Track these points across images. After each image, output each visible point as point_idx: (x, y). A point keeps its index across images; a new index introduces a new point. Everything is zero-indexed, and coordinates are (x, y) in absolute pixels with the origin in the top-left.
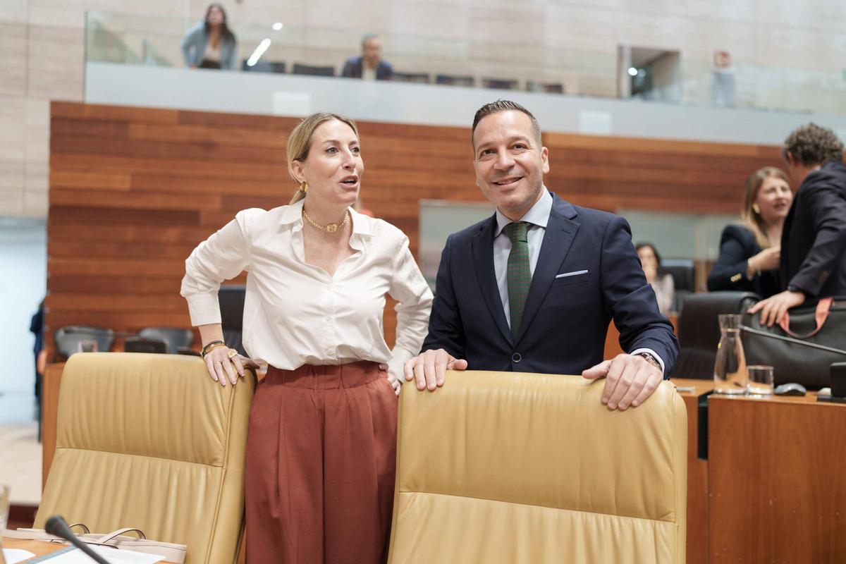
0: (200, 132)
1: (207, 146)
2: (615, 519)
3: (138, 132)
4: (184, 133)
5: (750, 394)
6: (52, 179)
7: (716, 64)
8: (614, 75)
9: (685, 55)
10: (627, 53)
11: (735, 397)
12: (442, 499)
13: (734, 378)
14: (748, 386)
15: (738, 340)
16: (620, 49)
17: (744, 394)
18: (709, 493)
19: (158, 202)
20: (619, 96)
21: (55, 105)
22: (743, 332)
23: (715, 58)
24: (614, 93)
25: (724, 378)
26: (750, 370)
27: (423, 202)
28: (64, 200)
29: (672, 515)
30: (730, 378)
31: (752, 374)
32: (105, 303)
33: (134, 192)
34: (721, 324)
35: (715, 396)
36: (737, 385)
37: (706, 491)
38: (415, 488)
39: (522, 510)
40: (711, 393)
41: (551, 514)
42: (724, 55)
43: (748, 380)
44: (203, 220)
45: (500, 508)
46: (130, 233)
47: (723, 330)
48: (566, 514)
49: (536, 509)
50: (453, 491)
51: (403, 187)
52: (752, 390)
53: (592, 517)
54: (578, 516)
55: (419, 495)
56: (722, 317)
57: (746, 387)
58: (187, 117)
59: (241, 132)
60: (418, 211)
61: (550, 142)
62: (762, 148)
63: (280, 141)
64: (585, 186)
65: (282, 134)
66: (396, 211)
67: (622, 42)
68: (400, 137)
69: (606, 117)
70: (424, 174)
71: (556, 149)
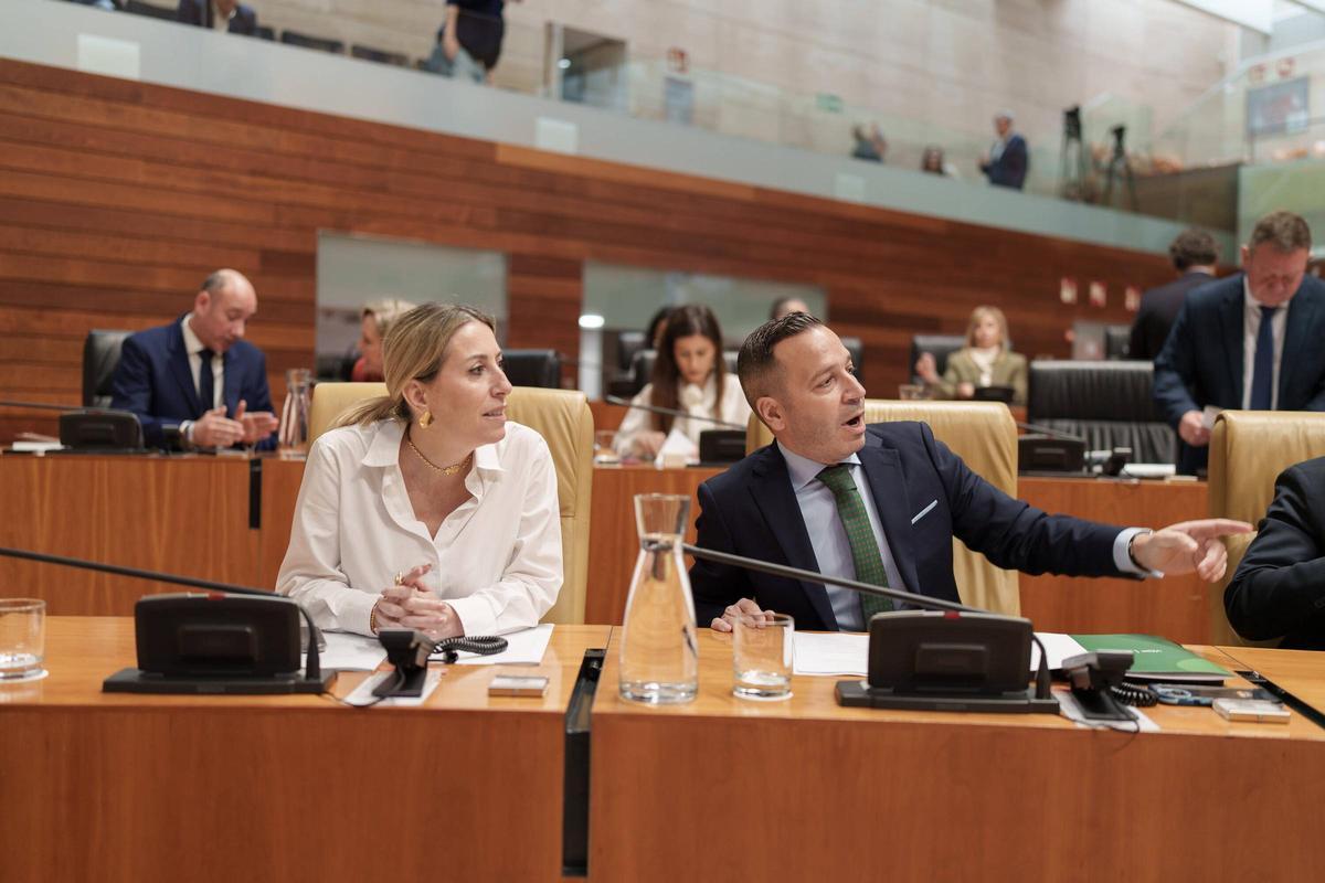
8: (540, 65)
9: (632, 47)
10: (558, 32)
16: (549, 26)
23: (671, 59)
27: (320, 232)
42: (681, 55)
51: (291, 205)
59: (30, 93)
60: (315, 244)
61: (502, 157)
62: (759, 191)
63: (94, 114)
64: (546, 224)
65: (99, 104)
66: (281, 242)
67: (553, 17)
68: (286, 127)
69: (570, 128)
70: (323, 189)
71: (509, 167)
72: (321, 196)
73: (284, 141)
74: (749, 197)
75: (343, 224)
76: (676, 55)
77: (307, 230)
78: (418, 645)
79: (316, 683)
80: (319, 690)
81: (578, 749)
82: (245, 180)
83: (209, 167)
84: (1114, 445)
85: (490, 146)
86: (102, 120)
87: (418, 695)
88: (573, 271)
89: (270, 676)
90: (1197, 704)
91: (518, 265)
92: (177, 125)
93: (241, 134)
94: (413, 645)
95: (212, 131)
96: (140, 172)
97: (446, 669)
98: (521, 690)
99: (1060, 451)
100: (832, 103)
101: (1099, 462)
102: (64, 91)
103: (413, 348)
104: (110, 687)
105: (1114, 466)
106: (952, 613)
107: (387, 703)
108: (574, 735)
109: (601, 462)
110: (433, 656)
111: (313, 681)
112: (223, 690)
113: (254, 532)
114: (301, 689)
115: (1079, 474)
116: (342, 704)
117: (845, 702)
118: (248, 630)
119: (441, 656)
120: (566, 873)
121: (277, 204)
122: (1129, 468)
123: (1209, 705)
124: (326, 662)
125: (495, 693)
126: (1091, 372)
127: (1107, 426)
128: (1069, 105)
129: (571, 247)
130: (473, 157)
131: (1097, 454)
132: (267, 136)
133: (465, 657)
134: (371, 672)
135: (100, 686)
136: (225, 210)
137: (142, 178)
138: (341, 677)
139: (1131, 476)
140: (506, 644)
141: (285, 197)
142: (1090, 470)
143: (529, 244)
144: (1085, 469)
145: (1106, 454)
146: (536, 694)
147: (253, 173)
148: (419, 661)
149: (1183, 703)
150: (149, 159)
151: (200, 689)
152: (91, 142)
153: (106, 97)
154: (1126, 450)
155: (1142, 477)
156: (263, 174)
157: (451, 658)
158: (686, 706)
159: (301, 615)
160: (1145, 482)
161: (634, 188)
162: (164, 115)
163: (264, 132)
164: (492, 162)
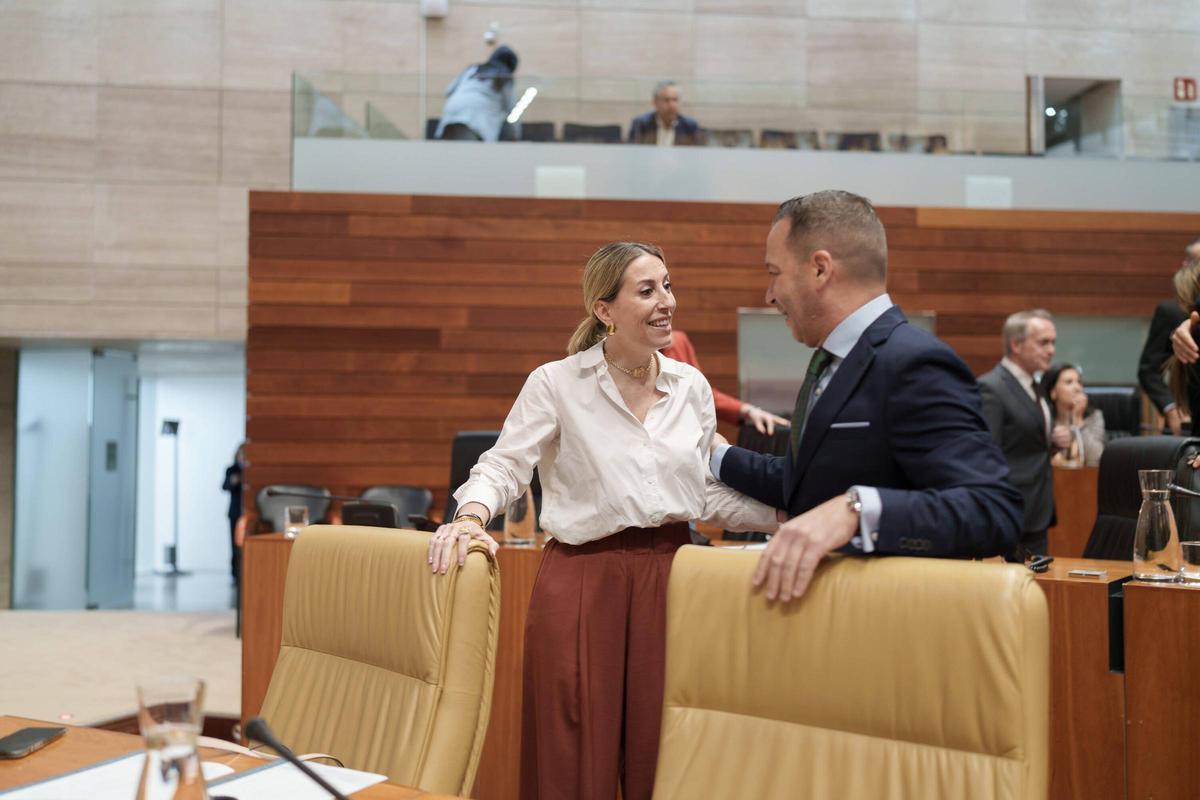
0: (440, 224)
1: (450, 242)
2: (943, 753)
3: (360, 227)
4: (420, 225)
5: (1186, 580)
6: (252, 292)
7: (1177, 97)
8: (1022, 120)
9: (1127, 88)
10: (1039, 86)
11: (1164, 585)
12: (719, 717)
13: (1160, 557)
14: (1183, 569)
15: (1167, 504)
17: (1177, 580)
18: (1126, 719)
19: (386, 319)
20: (1030, 154)
21: (255, 196)
22: (1173, 492)
23: (1176, 88)
24: (1023, 147)
25: (1146, 558)
26: (1184, 546)
27: (742, 311)
28: (268, 319)
29: (1019, 751)
30: (1153, 559)
31: (1188, 553)
32: (318, 454)
33: (354, 306)
34: (1142, 483)
35: (1137, 583)
36: (1164, 567)
37: (1123, 716)
38: (686, 702)
39: (821, 735)
40: (1129, 578)
41: (859, 743)
42: (1187, 82)
43: (1182, 561)
44: (444, 342)
45: (793, 732)
46: (350, 360)
47: (1144, 491)
48: (879, 744)
49: (840, 737)
50: (731, 707)
51: (713, 290)
52: (1188, 575)
53: (913, 750)
54: (895, 748)
55: (691, 711)
56: (1142, 473)
57: (1178, 571)
58: (423, 205)
59: (494, 221)
60: (736, 325)
61: (922, 221)
63: (545, 232)
64: (975, 282)
65: (548, 222)
66: (704, 323)
67: (1032, 71)
68: (708, 221)
69: (1004, 182)
70: (744, 271)
71: (931, 230)
72: (740, 279)
73: (703, 233)
76: (1181, 84)
77: (729, 310)
85: (912, 211)
86: (551, 236)
91: (946, 326)
92: (612, 231)
93: (668, 231)
102: (521, 216)
121: (700, 289)
129: (999, 303)
132: (689, 231)
141: (708, 282)
143: (956, 304)
152: (542, 255)
153: (553, 217)
156: (687, 265)
161: (1077, 235)
162: (600, 224)
163: (686, 227)
164: (914, 227)
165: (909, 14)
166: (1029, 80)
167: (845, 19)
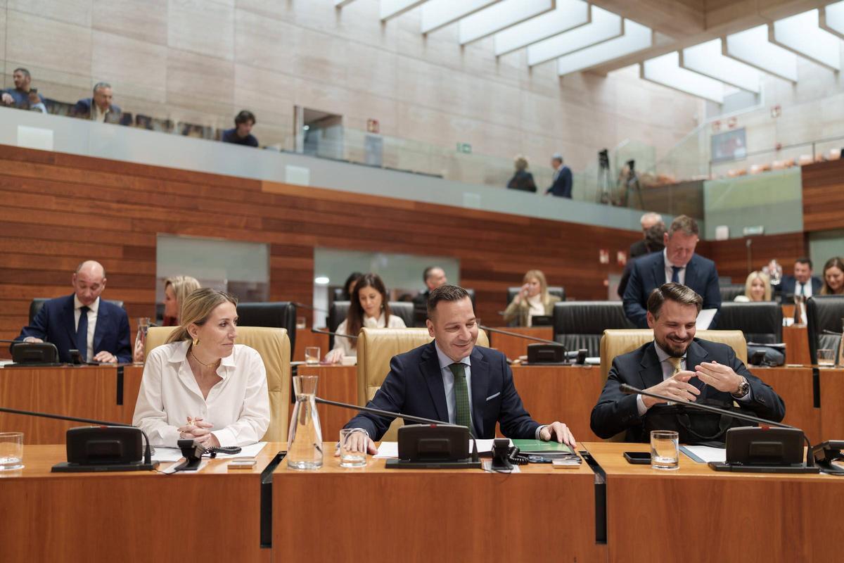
7: (369, 130)
9: (345, 120)
10: (301, 112)
20: (294, 152)
23: (369, 125)
24: (291, 149)
27: (158, 234)
42: (375, 122)
51: (141, 219)
60: (155, 243)
61: (265, 189)
62: (417, 203)
63: (27, 171)
64: (291, 226)
65: (29, 165)
66: (135, 241)
67: (297, 103)
68: (139, 175)
69: (305, 171)
70: (160, 209)
71: (269, 194)
72: (159, 214)
73: (138, 183)
74: (411, 207)
75: (172, 230)
76: (371, 123)
77: (151, 234)
78: (196, 447)
79: (149, 466)
80: (151, 468)
81: (267, 491)
82: (114, 206)
83: (94, 199)
84: (581, 347)
85: (259, 182)
86: (30, 174)
87: (196, 469)
88: (308, 253)
89: (129, 463)
90: (545, 462)
91: (276, 251)
92: (74, 175)
93: (112, 180)
94: (193, 447)
95: (94, 178)
96: (53, 204)
97: (210, 460)
98: (242, 466)
99: (553, 351)
100: (465, 149)
101: (572, 357)
102: (9, 159)
103: (195, 309)
104: (55, 470)
105: (581, 358)
106: (434, 425)
107: (180, 472)
108: (266, 485)
109: (309, 364)
110: (204, 455)
111: (148, 464)
112: (106, 469)
113: (119, 406)
114: (142, 468)
115: (562, 363)
116: (161, 473)
117: (388, 466)
118: (118, 442)
119: (209, 455)
120: (261, 547)
121: (133, 219)
122: (588, 360)
123: (551, 462)
124: (153, 458)
125: (230, 467)
126: (586, 307)
127: (583, 337)
128: (601, 149)
129: (306, 240)
130: (249, 190)
131: (571, 353)
132: (127, 181)
133: (219, 455)
134: (175, 462)
135: (50, 470)
136: (103, 224)
137: (54, 207)
138: (161, 464)
139: (588, 364)
140: (241, 449)
141: (138, 215)
142: (568, 361)
143: (281, 238)
144: (565, 361)
145: (576, 353)
146: (250, 468)
147: (118, 202)
148: (197, 455)
149: (539, 462)
150: (59, 196)
151: (96, 469)
152: (24, 187)
153: (33, 162)
154: (584, 350)
155: (593, 364)
156: (124, 202)
157: (213, 456)
158: (316, 470)
159: (143, 436)
160: (594, 366)
161: (343, 204)
162: (67, 170)
163: (125, 178)
164: (259, 191)
165: (230, 56)
166: (296, 108)
167: (191, 52)
